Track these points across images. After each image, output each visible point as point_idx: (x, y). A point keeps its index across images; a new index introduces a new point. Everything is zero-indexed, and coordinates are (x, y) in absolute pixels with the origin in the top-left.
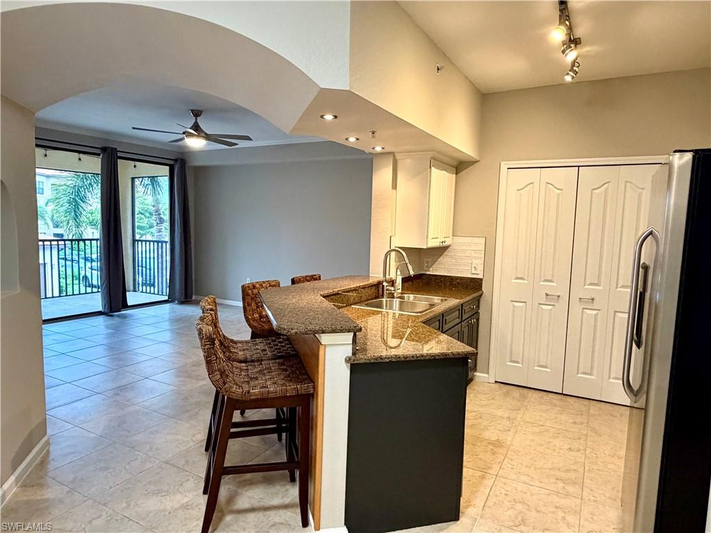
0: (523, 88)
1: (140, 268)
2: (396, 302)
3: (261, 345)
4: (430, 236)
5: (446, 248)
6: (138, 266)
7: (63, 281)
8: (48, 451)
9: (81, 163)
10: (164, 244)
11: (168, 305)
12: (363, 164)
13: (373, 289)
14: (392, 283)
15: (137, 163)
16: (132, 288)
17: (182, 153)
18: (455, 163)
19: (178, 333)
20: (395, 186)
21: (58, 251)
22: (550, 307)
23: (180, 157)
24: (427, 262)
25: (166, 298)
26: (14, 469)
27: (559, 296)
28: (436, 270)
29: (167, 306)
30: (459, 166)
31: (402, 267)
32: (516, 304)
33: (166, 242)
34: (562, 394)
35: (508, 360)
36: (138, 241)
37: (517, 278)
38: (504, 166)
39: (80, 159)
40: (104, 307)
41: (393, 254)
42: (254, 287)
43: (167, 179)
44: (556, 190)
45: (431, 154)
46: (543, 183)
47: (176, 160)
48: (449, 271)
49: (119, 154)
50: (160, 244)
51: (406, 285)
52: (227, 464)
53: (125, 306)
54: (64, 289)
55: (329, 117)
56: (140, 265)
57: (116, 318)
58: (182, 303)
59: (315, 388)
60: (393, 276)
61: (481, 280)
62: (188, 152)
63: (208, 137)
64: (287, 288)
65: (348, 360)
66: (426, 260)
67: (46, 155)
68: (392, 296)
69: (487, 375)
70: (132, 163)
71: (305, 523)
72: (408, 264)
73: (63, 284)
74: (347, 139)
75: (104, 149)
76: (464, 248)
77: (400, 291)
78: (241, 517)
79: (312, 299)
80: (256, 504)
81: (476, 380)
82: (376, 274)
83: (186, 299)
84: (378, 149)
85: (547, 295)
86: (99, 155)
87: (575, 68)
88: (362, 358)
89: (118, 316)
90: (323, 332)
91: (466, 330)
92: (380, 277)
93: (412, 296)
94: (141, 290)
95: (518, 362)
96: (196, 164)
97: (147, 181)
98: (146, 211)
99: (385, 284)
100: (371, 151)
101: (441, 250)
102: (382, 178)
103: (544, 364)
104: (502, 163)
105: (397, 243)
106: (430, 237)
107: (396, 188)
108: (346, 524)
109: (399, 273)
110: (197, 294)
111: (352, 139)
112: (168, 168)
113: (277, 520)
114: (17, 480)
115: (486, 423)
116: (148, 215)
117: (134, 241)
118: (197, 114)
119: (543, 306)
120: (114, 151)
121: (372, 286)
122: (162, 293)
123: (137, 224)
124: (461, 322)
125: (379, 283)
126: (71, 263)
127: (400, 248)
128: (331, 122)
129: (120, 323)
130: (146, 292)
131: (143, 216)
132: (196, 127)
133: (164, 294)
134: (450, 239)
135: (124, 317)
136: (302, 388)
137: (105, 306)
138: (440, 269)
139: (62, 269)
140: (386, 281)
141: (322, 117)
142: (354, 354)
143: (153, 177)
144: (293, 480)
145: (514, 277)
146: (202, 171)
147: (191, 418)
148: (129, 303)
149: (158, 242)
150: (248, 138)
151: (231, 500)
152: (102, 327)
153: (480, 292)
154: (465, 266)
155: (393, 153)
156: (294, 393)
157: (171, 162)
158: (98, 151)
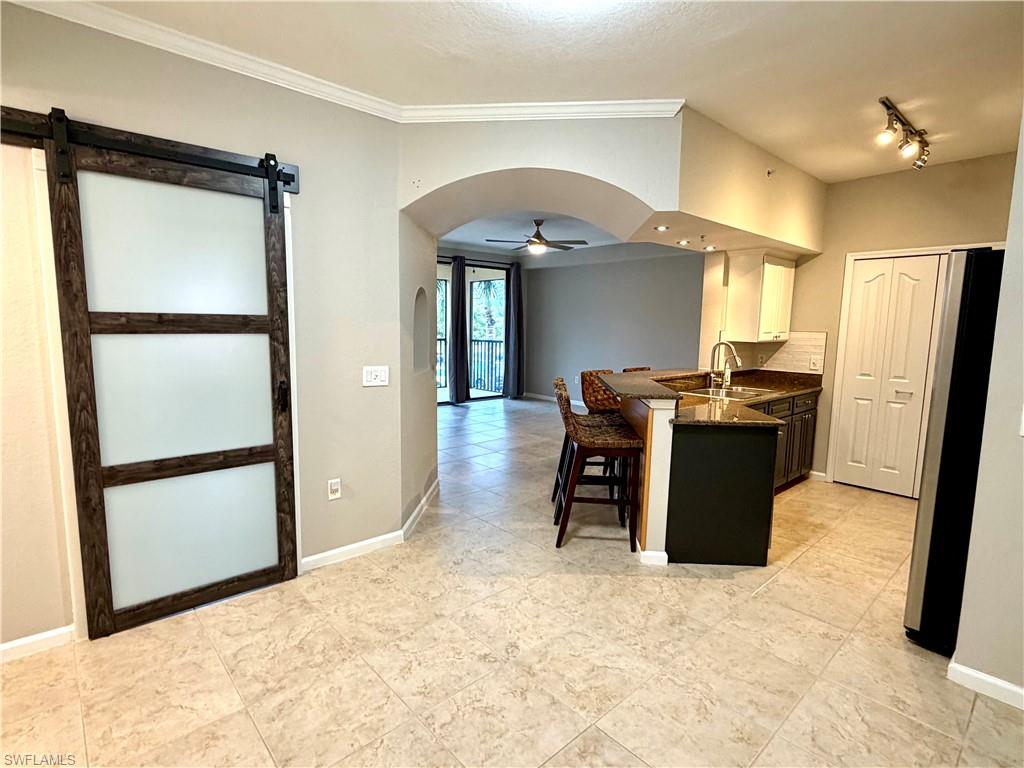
0: (874, 174)
2: (723, 392)
3: (598, 419)
4: (762, 330)
5: (781, 344)
8: (439, 490)
10: (498, 344)
12: (696, 263)
13: (701, 380)
14: (720, 375)
15: (476, 269)
17: (518, 257)
18: (794, 257)
19: (516, 423)
20: (726, 283)
22: (900, 406)
23: (516, 260)
24: (762, 358)
25: (501, 394)
26: (426, 493)
27: (912, 394)
28: (771, 366)
29: (501, 401)
30: (798, 260)
31: (731, 360)
32: (860, 401)
33: (501, 342)
34: (912, 498)
35: (849, 459)
37: (862, 375)
38: (850, 258)
40: (452, 398)
41: (722, 347)
42: (591, 374)
43: (503, 283)
44: (912, 282)
45: (764, 251)
46: (896, 276)
47: (512, 265)
48: (785, 366)
49: (467, 262)
51: (736, 379)
52: (576, 495)
53: (468, 398)
55: (662, 229)
57: (461, 408)
58: (515, 398)
59: (644, 444)
60: (721, 368)
61: (821, 376)
62: (523, 256)
63: (548, 243)
64: (620, 375)
65: (671, 421)
66: (760, 356)
68: (719, 386)
69: (824, 474)
70: (472, 268)
71: (634, 549)
72: (737, 358)
74: (678, 243)
75: (455, 258)
76: (802, 343)
77: (728, 383)
78: (584, 541)
79: (644, 382)
80: (595, 535)
81: (812, 478)
82: (704, 367)
83: (518, 395)
84: (710, 249)
85: (897, 392)
86: (450, 263)
87: (923, 157)
88: (683, 420)
89: (462, 406)
90: (652, 398)
91: (798, 424)
92: (709, 369)
93: (740, 389)
95: (860, 462)
96: (532, 267)
97: (484, 285)
99: (712, 375)
100: (702, 250)
101: (775, 346)
102: (714, 276)
103: (891, 465)
104: (848, 255)
105: (728, 337)
106: (761, 332)
107: (727, 285)
108: (666, 550)
109: (728, 366)
110: (528, 391)
111: (684, 243)
112: (504, 272)
113: (612, 545)
114: (427, 499)
115: (813, 511)
117: (471, 341)
118: (538, 223)
119: (892, 405)
120: (462, 259)
121: (699, 376)
122: (498, 389)
124: (792, 414)
125: (707, 375)
127: (731, 342)
128: (664, 232)
129: (464, 413)
132: (538, 235)
134: (787, 334)
135: (468, 408)
136: (634, 443)
138: (777, 364)
140: (713, 372)
141: (656, 228)
142: (677, 417)
143: (489, 281)
144: (623, 526)
145: (859, 373)
146: (536, 273)
147: (537, 481)
148: (472, 396)
149: (489, 342)
150: (584, 243)
151: (576, 530)
153: (818, 389)
154: (803, 361)
155: (725, 251)
156: (628, 446)
157: (508, 266)
158: (449, 260)
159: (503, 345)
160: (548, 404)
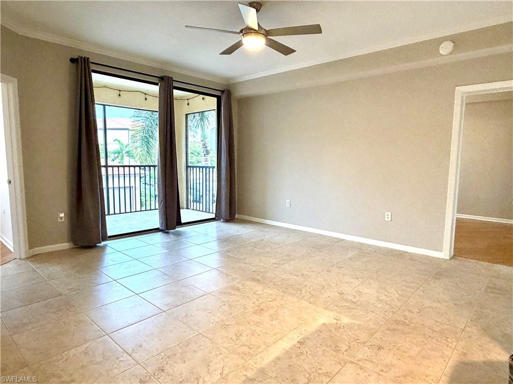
1: (192, 190)
6: (190, 189)
7: (143, 198)
9: (147, 101)
10: (211, 169)
11: (215, 222)
16: (185, 206)
17: (229, 85)
21: (140, 178)
23: (227, 88)
25: (213, 216)
33: (213, 168)
36: (190, 167)
39: (146, 99)
43: (215, 113)
47: (223, 92)
49: (175, 84)
50: (208, 169)
53: (179, 223)
54: (144, 203)
56: (192, 187)
57: (171, 236)
58: (227, 221)
62: (234, 84)
67: (120, 95)
73: (143, 200)
75: (162, 78)
83: (231, 218)
89: (173, 233)
94: (192, 208)
97: (198, 117)
98: (195, 151)
110: (239, 213)
112: (216, 99)
116: (197, 154)
117: (187, 167)
120: (170, 81)
122: (209, 211)
123: (189, 160)
126: (149, 186)
129: (176, 241)
130: (196, 210)
131: (193, 155)
133: (211, 211)
135: (179, 234)
137: (162, 224)
139: (143, 190)
143: (202, 112)
146: (246, 101)
148: (183, 221)
152: (159, 245)
157: (218, 93)
158: (156, 80)
159: (215, 170)
160: (261, 227)
